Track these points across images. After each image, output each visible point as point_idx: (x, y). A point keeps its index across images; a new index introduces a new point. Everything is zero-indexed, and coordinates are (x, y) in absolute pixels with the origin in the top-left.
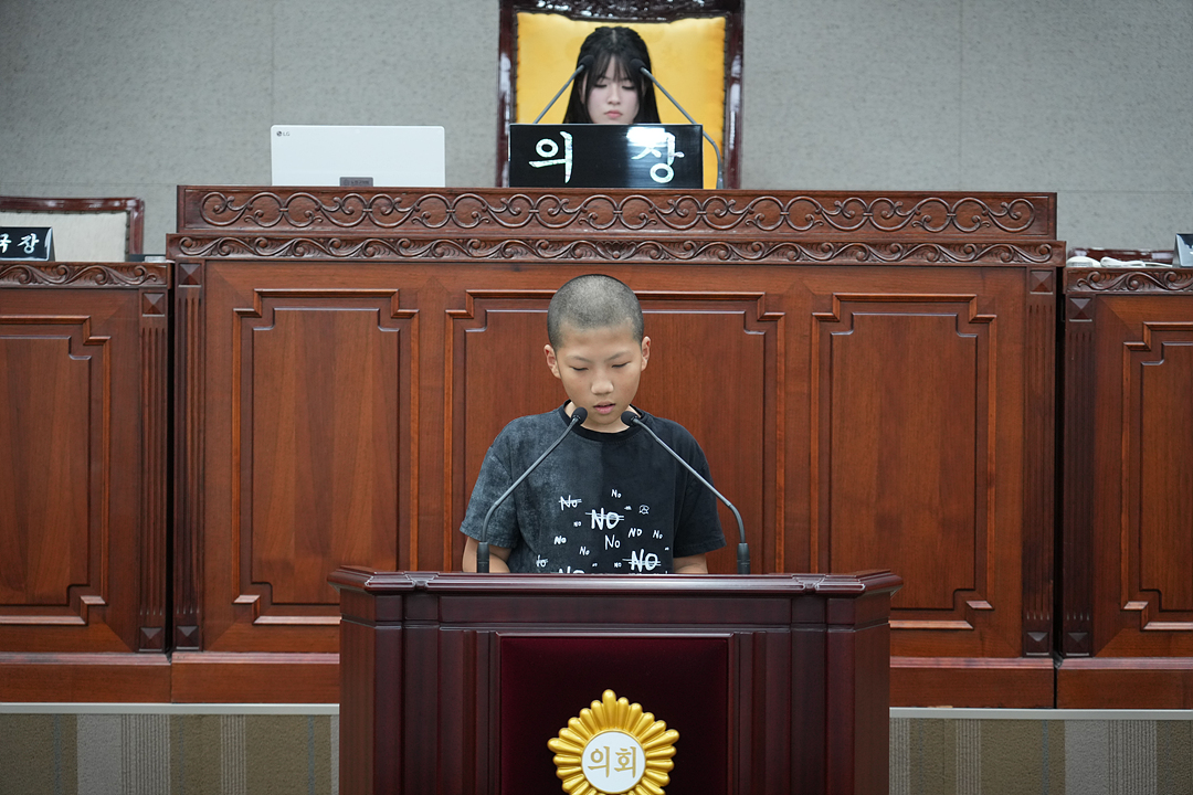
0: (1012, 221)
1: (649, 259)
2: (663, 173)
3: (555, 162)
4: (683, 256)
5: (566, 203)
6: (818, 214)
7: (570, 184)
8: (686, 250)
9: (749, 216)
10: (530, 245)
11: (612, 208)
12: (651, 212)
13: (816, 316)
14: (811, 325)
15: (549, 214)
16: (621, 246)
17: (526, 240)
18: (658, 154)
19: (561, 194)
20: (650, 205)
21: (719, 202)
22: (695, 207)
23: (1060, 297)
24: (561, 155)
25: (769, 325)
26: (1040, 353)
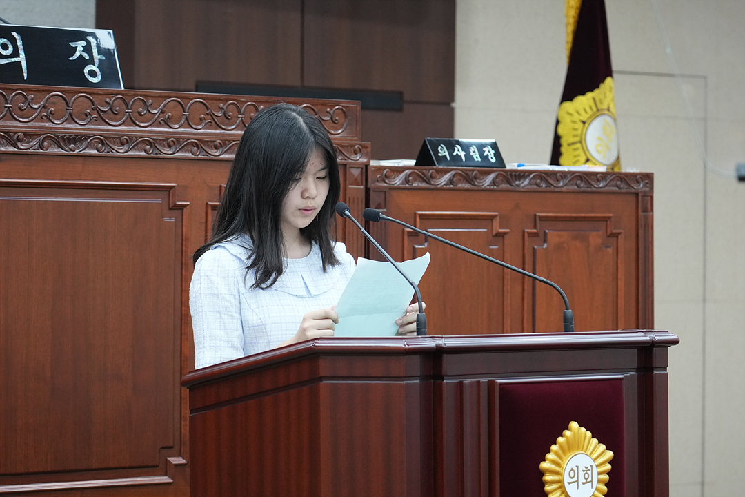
0: (334, 125)
1: (95, 152)
2: (92, 73)
3: (14, 60)
4: (120, 150)
5: (32, 99)
6: (207, 114)
7: (28, 81)
8: (122, 144)
9: (162, 115)
10: (10, 138)
11: (65, 105)
12: (93, 109)
13: (211, 205)
14: (207, 213)
15: (20, 108)
16: (75, 139)
17: (8, 133)
18: (87, 58)
19: (29, 90)
20: (93, 103)
21: (141, 102)
22: (124, 107)
23: (367, 190)
24: (16, 54)
25: (178, 212)
26: (355, 237)
